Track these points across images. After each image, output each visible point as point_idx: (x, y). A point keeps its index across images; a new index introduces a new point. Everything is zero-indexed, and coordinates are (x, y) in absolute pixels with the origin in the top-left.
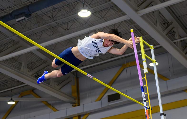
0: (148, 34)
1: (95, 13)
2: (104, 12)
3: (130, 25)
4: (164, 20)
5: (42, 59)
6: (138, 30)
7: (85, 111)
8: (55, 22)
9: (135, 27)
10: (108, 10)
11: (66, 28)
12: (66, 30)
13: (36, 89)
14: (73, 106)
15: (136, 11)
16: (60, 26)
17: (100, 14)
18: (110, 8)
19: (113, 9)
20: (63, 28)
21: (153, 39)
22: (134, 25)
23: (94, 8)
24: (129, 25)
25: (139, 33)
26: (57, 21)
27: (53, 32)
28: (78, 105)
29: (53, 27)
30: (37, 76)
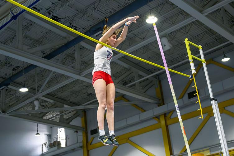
0: (218, 33)
1: (166, 20)
2: (174, 18)
3: (200, 26)
4: (231, 18)
5: (126, 68)
6: (209, 30)
7: (169, 109)
8: (131, 33)
9: (205, 28)
10: (177, 16)
11: (142, 38)
12: (142, 39)
13: (125, 95)
14: (158, 105)
15: (201, 12)
16: (137, 36)
17: (171, 21)
18: (179, 14)
19: (182, 14)
20: (140, 38)
21: (223, 37)
22: (203, 26)
23: (164, 15)
24: (198, 26)
25: (210, 33)
26: (133, 32)
27: (131, 42)
28: (163, 104)
29: (131, 38)
30: (125, 83)
